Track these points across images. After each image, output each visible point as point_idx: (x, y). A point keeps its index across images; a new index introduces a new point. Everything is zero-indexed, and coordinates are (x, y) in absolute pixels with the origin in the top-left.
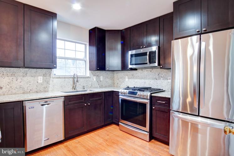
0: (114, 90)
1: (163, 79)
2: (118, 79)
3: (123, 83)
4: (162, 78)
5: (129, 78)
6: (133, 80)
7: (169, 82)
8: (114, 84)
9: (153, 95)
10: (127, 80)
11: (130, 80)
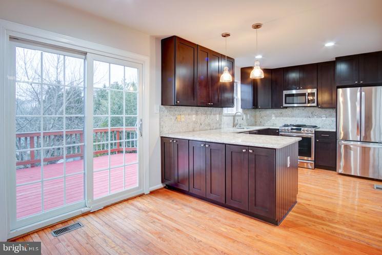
0: (271, 128)
1: (317, 117)
2: (261, 118)
3: (269, 122)
4: (315, 116)
5: (276, 117)
6: (281, 118)
7: (323, 120)
8: (256, 122)
9: (317, 130)
10: (274, 118)
11: (277, 118)
